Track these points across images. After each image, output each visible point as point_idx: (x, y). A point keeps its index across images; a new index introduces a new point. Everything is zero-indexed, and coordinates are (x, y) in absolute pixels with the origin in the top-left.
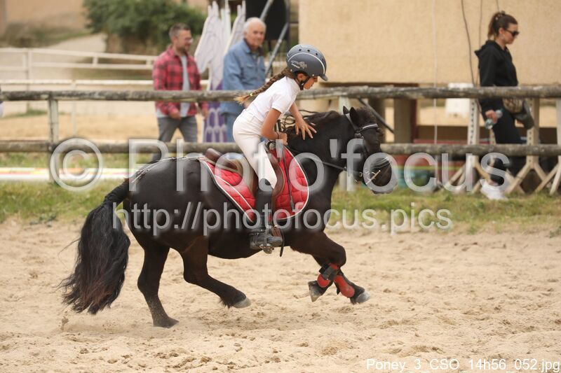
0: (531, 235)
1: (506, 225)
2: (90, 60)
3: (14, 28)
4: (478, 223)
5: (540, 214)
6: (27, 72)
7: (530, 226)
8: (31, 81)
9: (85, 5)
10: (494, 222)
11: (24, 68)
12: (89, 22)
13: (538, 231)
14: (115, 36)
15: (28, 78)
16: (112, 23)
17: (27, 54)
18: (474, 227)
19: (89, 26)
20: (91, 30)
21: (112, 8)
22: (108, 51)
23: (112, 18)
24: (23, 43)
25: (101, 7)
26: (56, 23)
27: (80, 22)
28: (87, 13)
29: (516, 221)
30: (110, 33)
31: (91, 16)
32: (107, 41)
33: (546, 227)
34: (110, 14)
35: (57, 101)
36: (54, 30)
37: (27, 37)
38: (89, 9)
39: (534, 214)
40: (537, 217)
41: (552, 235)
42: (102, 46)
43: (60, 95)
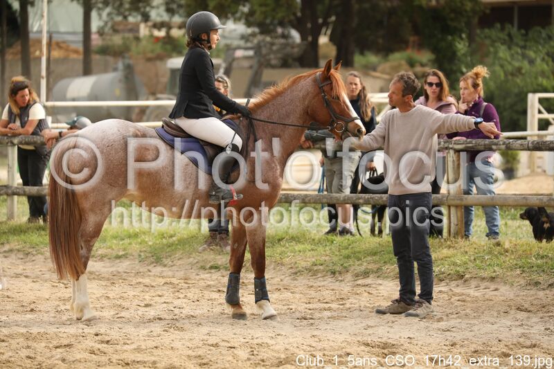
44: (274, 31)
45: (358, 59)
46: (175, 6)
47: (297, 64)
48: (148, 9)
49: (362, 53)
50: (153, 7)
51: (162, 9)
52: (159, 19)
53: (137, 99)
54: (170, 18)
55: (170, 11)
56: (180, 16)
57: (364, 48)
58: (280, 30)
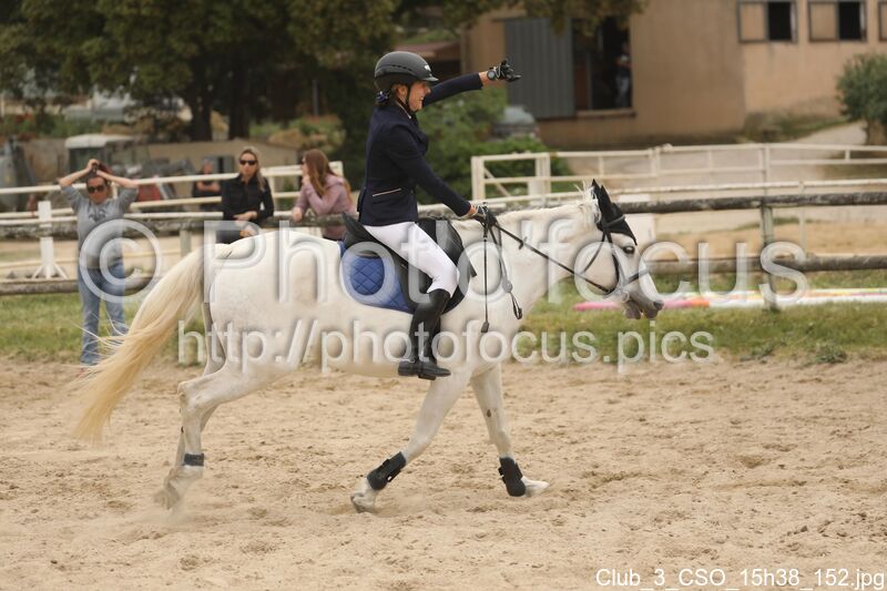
2: (841, 155)
3: (756, 118)
6: (764, 172)
8: (768, 184)
9: (838, 88)
11: (761, 167)
12: (845, 107)
14: (877, 123)
15: (765, 181)
16: (873, 107)
17: (763, 149)
19: (844, 113)
20: (849, 116)
21: (872, 89)
22: (869, 142)
23: (872, 101)
24: (767, 137)
25: (859, 88)
26: (807, 111)
27: (832, 109)
28: (842, 97)
30: (870, 121)
31: (847, 101)
32: (867, 130)
34: (871, 96)
35: (770, 208)
36: (805, 120)
37: (771, 128)
38: (845, 92)
42: (862, 136)
43: (775, 200)
44: (160, 102)
45: (254, 130)
46: (46, 80)
47: (188, 138)
48: (21, 85)
49: (259, 123)
50: (25, 83)
51: (33, 85)
52: (33, 96)
53: (31, 185)
54: (44, 93)
55: (42, 85)
56: (53, 90)
57: (261, 115)
58: (166, 101)
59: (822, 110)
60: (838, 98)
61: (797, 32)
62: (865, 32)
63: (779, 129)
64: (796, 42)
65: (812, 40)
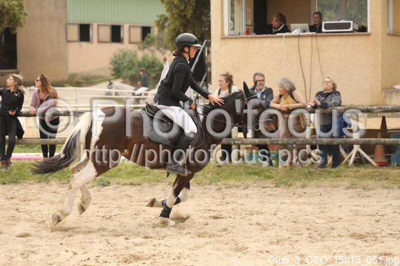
0: (335, 189)
1: (322, 183)
3: (73, 76)
4: (307, 182)
5: (341, 177)
6: (76, 100)
7: (335, 184)
8: (77, 106)
9: (111, 63)
10: (315, 181)
11: (74, 98)
12: (113, 72)
13: (339, 186)
14: (127, 80)
15: (76, 104)
16: (126, 73)
17: (76, 90)
18: (305, 184)
19: (113, 75)
20: (115, 76)
21: (125, 65)
23: (125, 70)
24: (78, 84)
25: (120, 64)
26: (96, 73)
27: (108, 73)
28: (112, 67)
29: (328, 181)
31: (114, 70)
33: (344, 184)
34: (125, 68)
36: (95, 77)
37: (80, 80)
38: (113, 65)
39: (338, 177)
40: (339, 178)
41: (347, 188)
59: (103, 73)
60: (110, 68)
61: (92, 37)
62: (123, 39)
63: (83, 81)
64: (92, 42)
65: (99, 42)
